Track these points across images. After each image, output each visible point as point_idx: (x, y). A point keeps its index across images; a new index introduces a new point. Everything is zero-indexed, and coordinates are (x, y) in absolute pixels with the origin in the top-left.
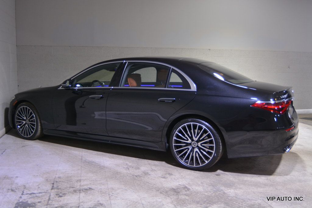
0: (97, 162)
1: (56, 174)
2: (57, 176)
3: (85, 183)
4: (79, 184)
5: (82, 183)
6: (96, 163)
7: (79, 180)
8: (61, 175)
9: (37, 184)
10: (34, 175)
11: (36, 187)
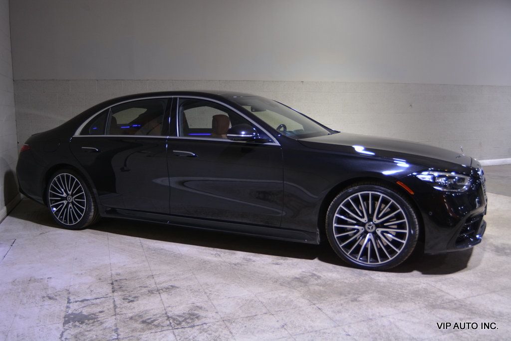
0: (167, 249)
1: (111, 270)
2: (113, 272)
3: (162, 279)
4: (152, 281)
5: (158, 280)
6: (167, 251)
7: (151, 276)
8: (120, 271)
9: (87, 286)
10: (77, 274)
11: (87, 291)
